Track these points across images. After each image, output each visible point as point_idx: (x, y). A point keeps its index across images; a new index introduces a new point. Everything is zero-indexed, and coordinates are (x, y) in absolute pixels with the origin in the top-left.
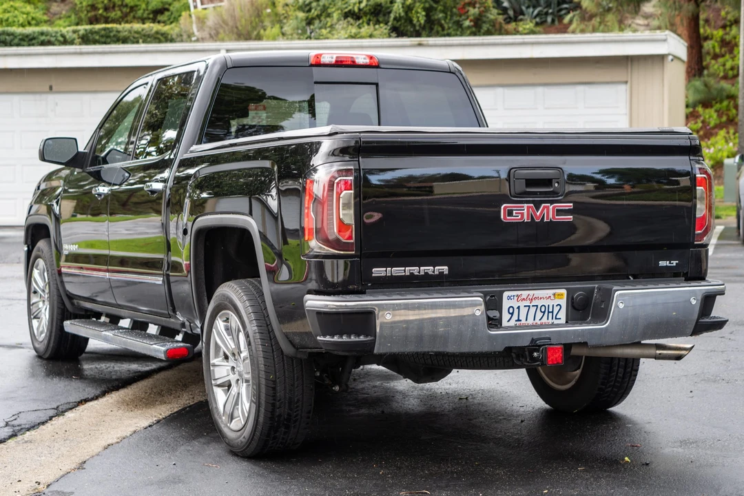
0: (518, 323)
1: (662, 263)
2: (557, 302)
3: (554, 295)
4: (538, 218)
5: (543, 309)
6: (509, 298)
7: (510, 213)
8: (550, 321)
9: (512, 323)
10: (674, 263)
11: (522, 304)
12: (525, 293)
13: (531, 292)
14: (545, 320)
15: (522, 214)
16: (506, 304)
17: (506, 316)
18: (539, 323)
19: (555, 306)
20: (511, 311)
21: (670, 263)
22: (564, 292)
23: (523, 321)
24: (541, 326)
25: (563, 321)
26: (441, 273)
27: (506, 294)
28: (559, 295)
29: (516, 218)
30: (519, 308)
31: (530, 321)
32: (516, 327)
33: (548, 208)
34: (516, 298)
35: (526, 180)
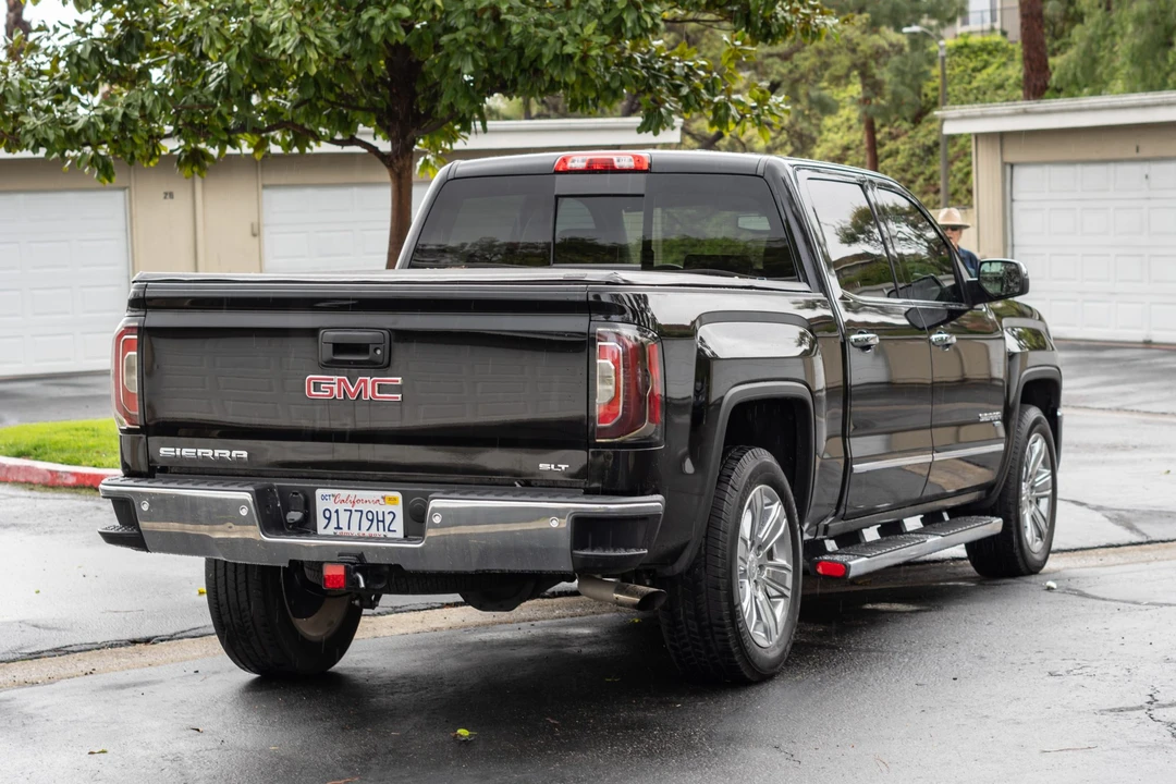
0: (338, 532)
2: (388, 508)
3: (384, 498)
4: (353, 395)
5: (370, 517)
6: (324, 497)
7: (317, 387)
8: (381, 533)
9: (331, 531)
11: (339, 506)
12: (344, 493)
13: (352, 493)
14: (373, 531)
15: (332, 389)
16: (320, 506)
17: (321, 522)
18: (367, 534)
20: (327, 515)
22: (398, 495)
23: (345, 530)
24: (370, 538)
25: (400, 534)
26: (239, 459)
27: (319, 493)
28: (390, 499)
29: (322, 394)
30: (337, 511)
32: (335, 537)
33: (365, 381)
35: (334, 344)
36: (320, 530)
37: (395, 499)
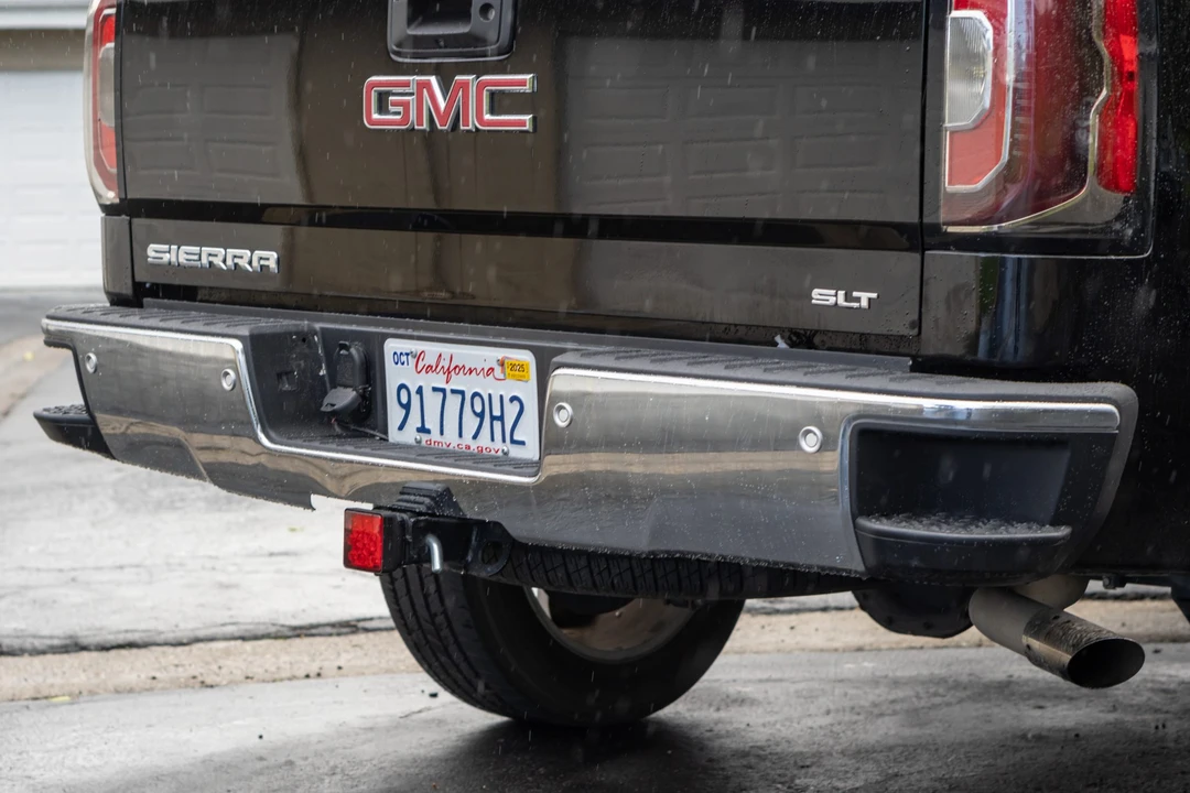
1: (822, 296)
2: (509, 388)
3: (502, 363)
10: (864, 297)
12: (432, 350)
19: (506, 400)
21: (848, 298)
30: (420, 391)
31: (451, 438)
34: (412, 361)
36: (394, 436)
37: (522, 367)
